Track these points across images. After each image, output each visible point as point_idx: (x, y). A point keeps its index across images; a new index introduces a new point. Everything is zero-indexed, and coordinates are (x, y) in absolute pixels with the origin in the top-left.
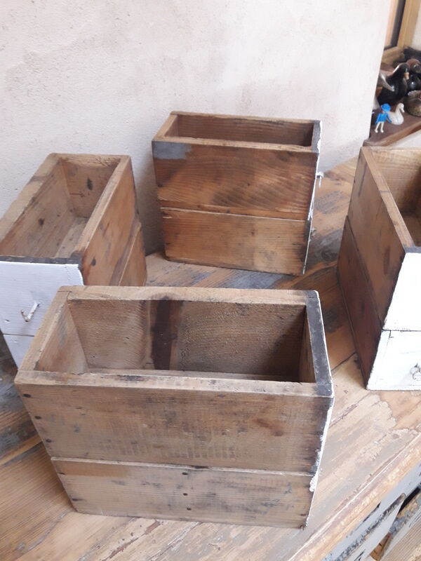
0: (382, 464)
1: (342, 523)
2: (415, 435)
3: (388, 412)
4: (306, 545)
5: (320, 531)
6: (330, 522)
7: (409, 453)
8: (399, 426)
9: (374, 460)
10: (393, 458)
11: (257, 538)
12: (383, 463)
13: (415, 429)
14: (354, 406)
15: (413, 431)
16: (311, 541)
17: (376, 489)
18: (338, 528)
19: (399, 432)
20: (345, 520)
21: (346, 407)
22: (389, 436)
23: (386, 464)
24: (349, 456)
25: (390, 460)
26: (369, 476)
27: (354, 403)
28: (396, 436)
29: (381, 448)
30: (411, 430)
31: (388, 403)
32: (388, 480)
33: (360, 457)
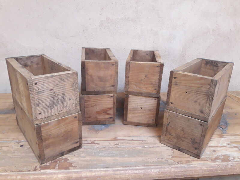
1: (121, 172)
3: (171, 154)
4: (102, 169)
5: (111, 169)
6: (117, 169)
7: (168, 168)
8: (171, 159)
9: (151, 162)
11: (88, 159)
13: (177, 163)
14: (159, 147)
16: (105, 169)
17: (144, 170)
18: (118, 172)
19: (169, 161)
20: (123, 171)
21: (155, 146)
22: (164, 159)
23: (154, 165)
24: (142, 157)
25: (157, 165)
26: (144, 165)
28: (167, 161)
29: (157, 161)
30: (175, 162)
31: (173, 152)
32: (151, 171)
33: (146, 159)
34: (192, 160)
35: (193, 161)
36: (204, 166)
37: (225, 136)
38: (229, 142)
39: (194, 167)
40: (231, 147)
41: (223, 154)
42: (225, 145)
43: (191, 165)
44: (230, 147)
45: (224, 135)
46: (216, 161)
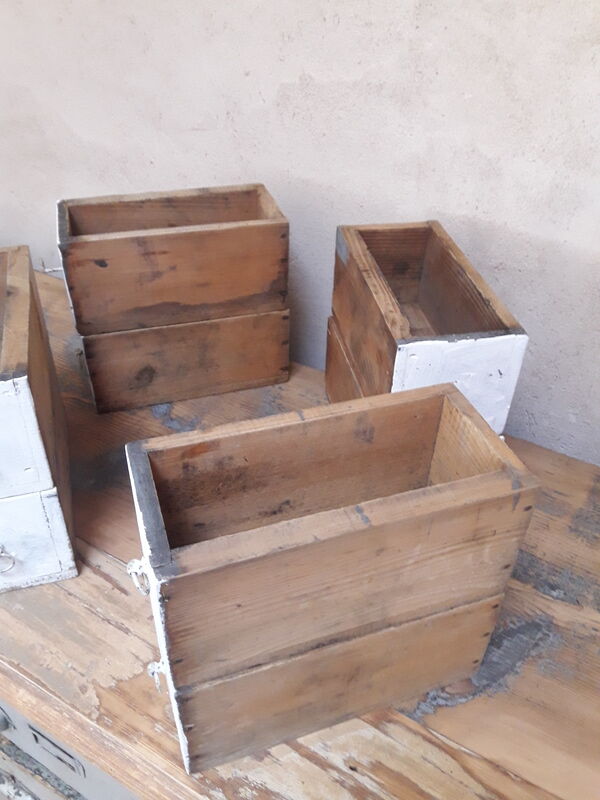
0: (36, 676)
2: (89, 716)
3: (126, 676)
7: (61, 712)
8: (102, 691)
9: (41, 665)
10: (48, 689)
12: (39, 677)
13: (101, 715)
14: (127, 631)
15: (98, 713)
19: (91, 693)
21: (124, 622)
22: (83, 681)
23: (38, 681)
25: (43, 685)
26: (16, 663)
27: (132, 630)
28: (83, 689)
29: (61, 672)
30: (98, 710)
31: (142, 674)
32: (18, 691)
33: (43, 648)
34: (146, 736)
35: (146, 740)
36: (156, 779)
37: (391, 727)
38: (365, 760)
39: (128, 761)
40: (342, 783)
41: (272, 786)
42: (337, 759)
43: (126, 752)
44: (337, 781)
45: (396, 722)
46: (212, 792)
